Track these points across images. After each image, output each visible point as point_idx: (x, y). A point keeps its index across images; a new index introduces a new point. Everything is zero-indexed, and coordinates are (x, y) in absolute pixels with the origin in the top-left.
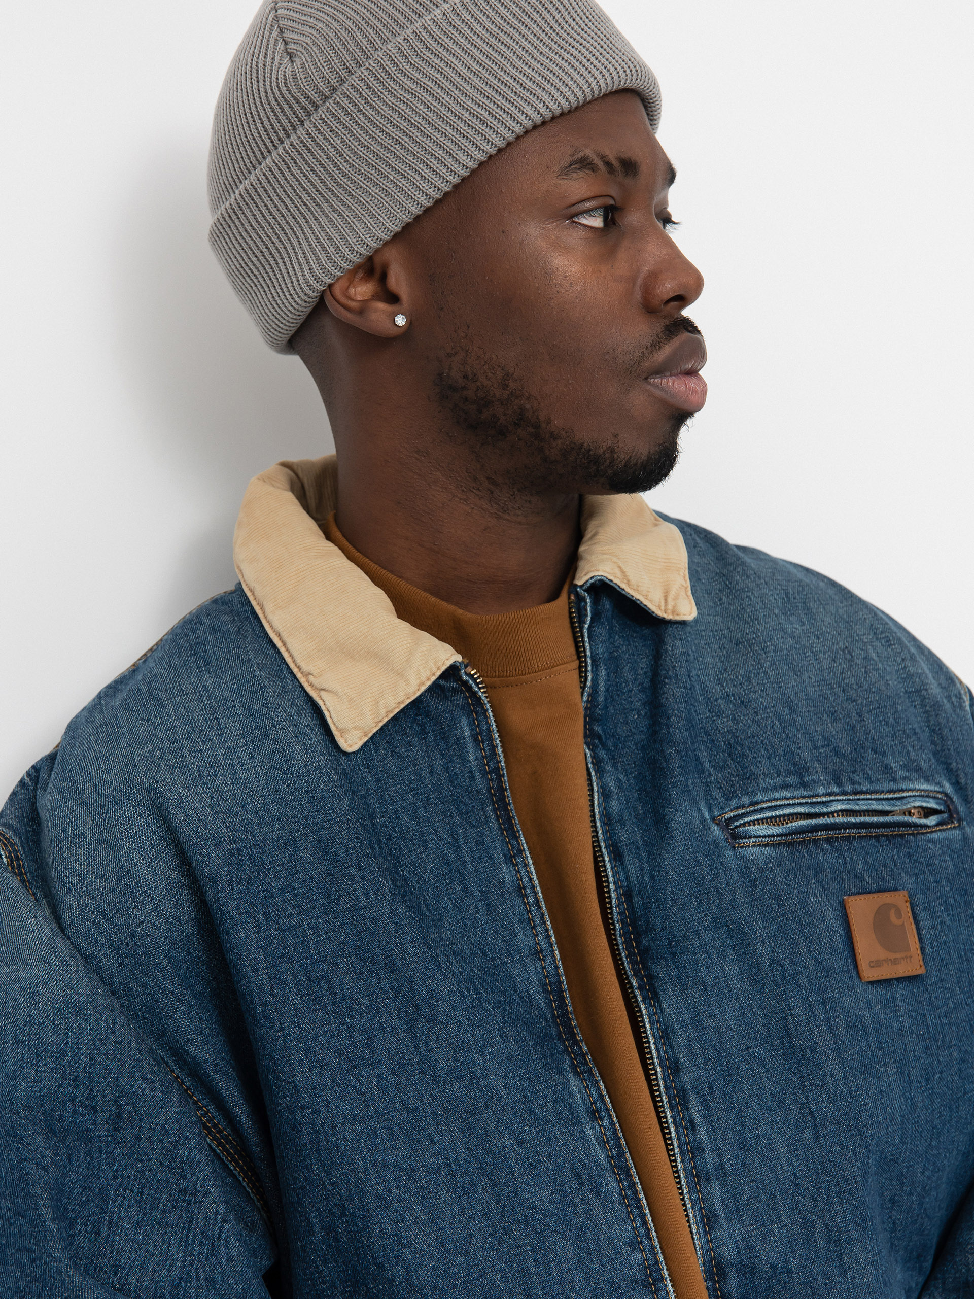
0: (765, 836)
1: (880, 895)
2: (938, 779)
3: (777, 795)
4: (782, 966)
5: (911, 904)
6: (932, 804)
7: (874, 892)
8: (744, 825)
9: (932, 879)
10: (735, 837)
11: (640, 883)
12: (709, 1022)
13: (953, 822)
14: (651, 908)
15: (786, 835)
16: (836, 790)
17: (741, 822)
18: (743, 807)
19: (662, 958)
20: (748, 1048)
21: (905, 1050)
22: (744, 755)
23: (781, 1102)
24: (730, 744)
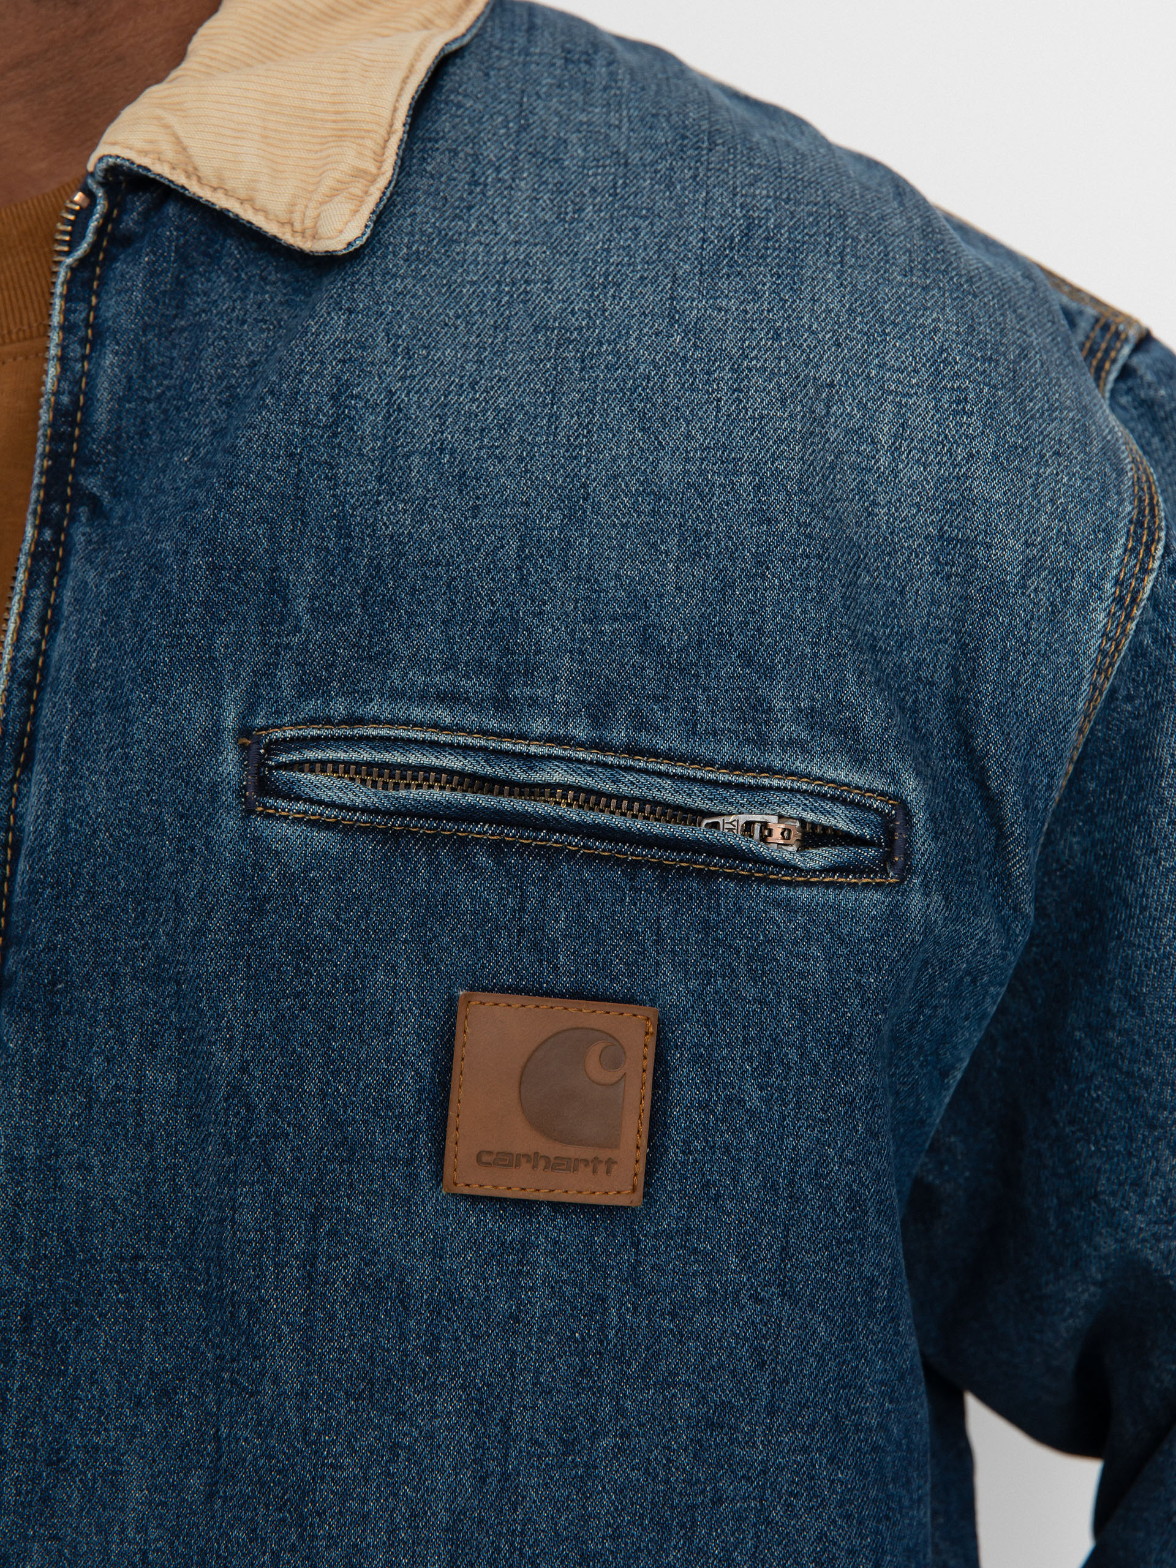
0: (332, 805)
1: (573, 1005)
2: (893, 762)
3: (417, 713)
4: (249, 1108)
5: (660, 1042)
6: (839, 820)
7: (563, 996)
8: (299, 766)
9: (750, 992)
10: (265, 787)
11: (39, 834)
12: (73, 1179)
13: (884, 871)
14: (41, 894)
15: (387, 813)
16: (581, 733)
17: (296, 756)
18: (328, 721)
19: (28, 1009)
20: (137, 1257)
21: (511, 1365)
22: (392, 603)
23: (166, 1394)
24: (378, 567)
